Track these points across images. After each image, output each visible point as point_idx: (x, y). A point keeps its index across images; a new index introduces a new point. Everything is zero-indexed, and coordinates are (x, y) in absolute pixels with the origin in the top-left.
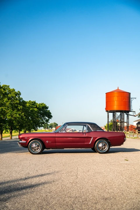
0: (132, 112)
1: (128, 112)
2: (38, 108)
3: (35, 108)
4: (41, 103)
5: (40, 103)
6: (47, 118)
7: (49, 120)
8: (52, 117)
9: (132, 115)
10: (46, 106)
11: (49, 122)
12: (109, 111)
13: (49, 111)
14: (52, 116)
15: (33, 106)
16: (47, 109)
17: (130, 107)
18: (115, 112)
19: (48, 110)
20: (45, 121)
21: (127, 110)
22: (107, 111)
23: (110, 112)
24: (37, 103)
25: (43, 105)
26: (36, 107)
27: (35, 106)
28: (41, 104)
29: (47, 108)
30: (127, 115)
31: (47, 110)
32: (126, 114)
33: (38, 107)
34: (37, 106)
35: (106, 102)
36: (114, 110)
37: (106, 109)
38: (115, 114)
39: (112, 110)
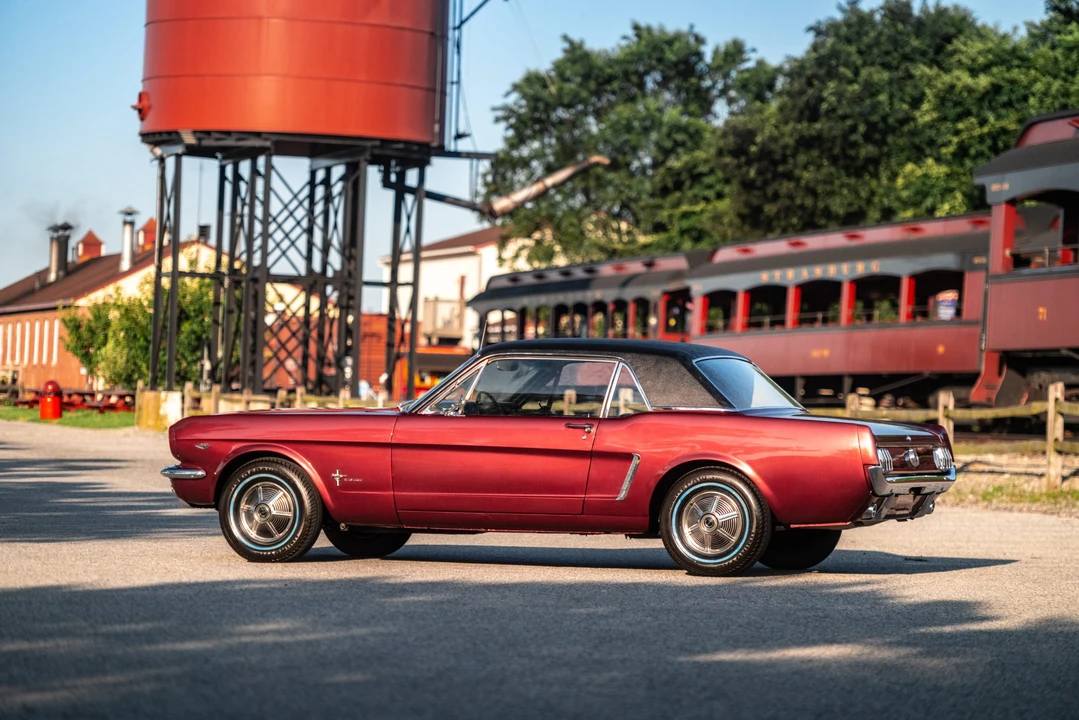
0: (457, 155)
1: (421, 154)
9: (456, 202)
12: (190, 139)
17: (443, 93)
18: (252, 154)
21: (405, 132)
22: (156, 137)
23: (193, 151)
30: (401, 189)
32: (386, 183)
35: (150, 23)
36: (258, 135)
37: (150, 116)
38: (255, 172)
39: (228, 133)
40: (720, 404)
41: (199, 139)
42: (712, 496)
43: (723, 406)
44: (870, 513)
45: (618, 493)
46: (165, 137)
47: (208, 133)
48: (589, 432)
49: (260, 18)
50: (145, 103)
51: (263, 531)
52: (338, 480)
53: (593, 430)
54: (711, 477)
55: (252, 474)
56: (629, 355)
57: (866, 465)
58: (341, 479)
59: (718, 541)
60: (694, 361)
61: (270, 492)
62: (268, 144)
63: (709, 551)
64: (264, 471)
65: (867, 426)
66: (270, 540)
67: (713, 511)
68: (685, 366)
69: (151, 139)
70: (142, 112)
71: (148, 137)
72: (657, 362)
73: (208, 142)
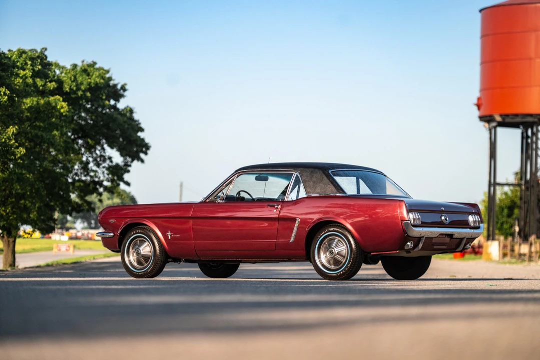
2: (67, 97)
3: (53, 93)
4: (80, 64)
5: (75, 66)
6: (117, 158)
7: (125, 169)
8: (147, 147)
10: (110, 79)
11: (128, 184)
12: (498, 119)
13: (131, 111)
14: (144, 147)
15: (39, 82)
16: (117, 100)
18: (530, 125)
19: (121, 105)
20: (102, 174)
22: (486, 118)
23: (502, 124)
24: (57, 65)
25: (95, 79)
26: (59, 91)
27: (52, 85)
28: (85, 71)
29: (117, 93)
31: (114, 107)
33: (67, 88)
34: (60, 82)
35: (483, 63)
36: (531, 115)
37: (482, 108)
38: (533, 133)
39: (517, 115)
40: (339, 192)
41: (504, 119)
42: (334, 239)
43: (340, 193)
44: (408, 245)
45: (291, 239)
46: (488, 118)
47: (507, 115)
48: (278, 208)
49: (530, 59)
50: (480, 102)
51: (139, 263)
52: (169, 235)
53: (279, 207)
54: (332, 229)
55: (134, 234)
56: (299, 169)
57: (402, 221)
58: (171, 235)
59: (336, 262)
60: (330, 171)
61: (142, 242)
62: (536, 120)
63: (333, 267)
64: (138, 233)
65: (403, 201)
66: (142, 267)
67: (333, 246)
68: (324, 173)
69: (483, 119)
70: (479, 106)
71: (482, 118)
72: (312, 172)
73: (508, 120)
